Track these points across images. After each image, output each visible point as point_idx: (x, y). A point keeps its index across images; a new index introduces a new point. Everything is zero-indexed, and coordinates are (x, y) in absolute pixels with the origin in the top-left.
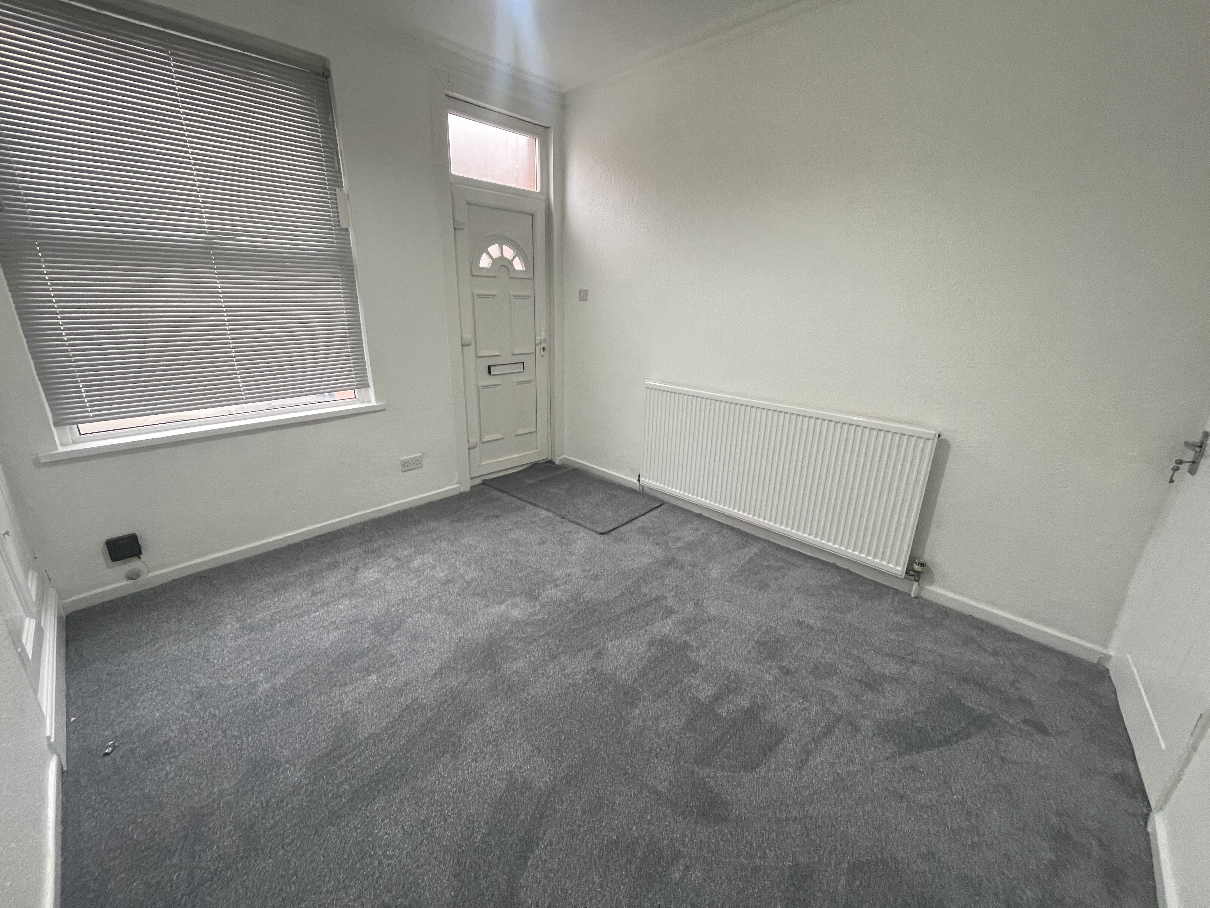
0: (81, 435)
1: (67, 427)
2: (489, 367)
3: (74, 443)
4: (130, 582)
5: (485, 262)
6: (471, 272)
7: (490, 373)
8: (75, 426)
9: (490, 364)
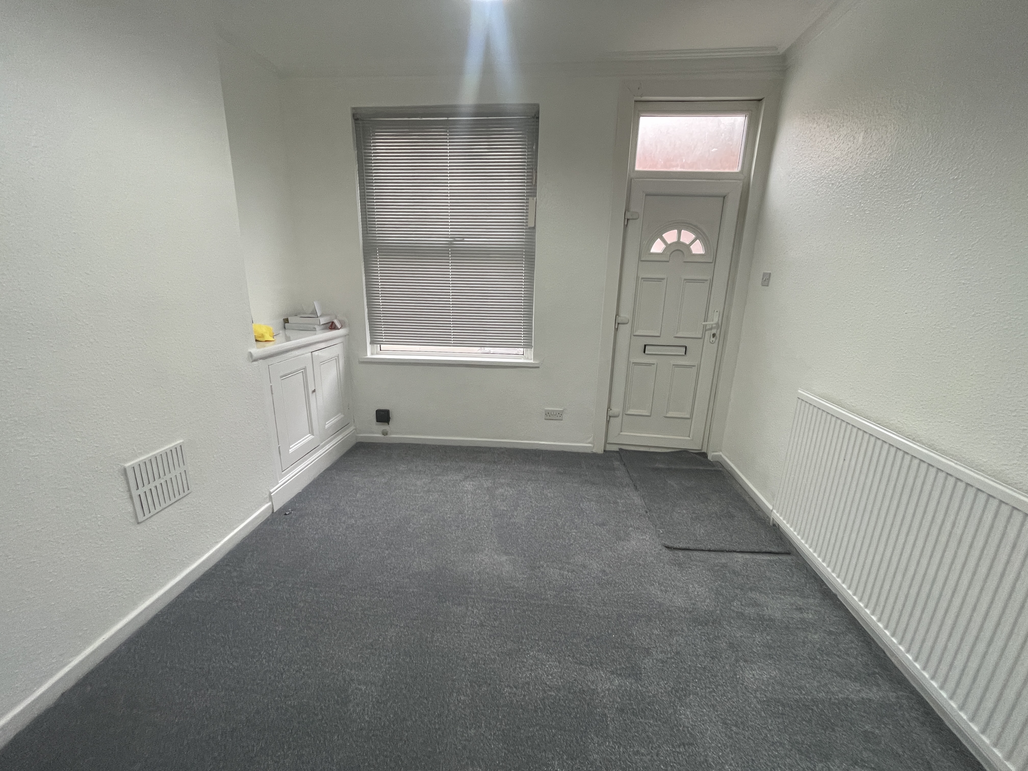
0: (380, 350)
1: (375, 345)
2: (645, 346)
3: (377, 354)
4: (383, 436)
5: (658, 247)
6: (640, 257)
7: (644, 352)
8: (379, 345)
9: (646, 344)
